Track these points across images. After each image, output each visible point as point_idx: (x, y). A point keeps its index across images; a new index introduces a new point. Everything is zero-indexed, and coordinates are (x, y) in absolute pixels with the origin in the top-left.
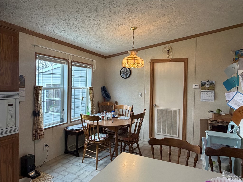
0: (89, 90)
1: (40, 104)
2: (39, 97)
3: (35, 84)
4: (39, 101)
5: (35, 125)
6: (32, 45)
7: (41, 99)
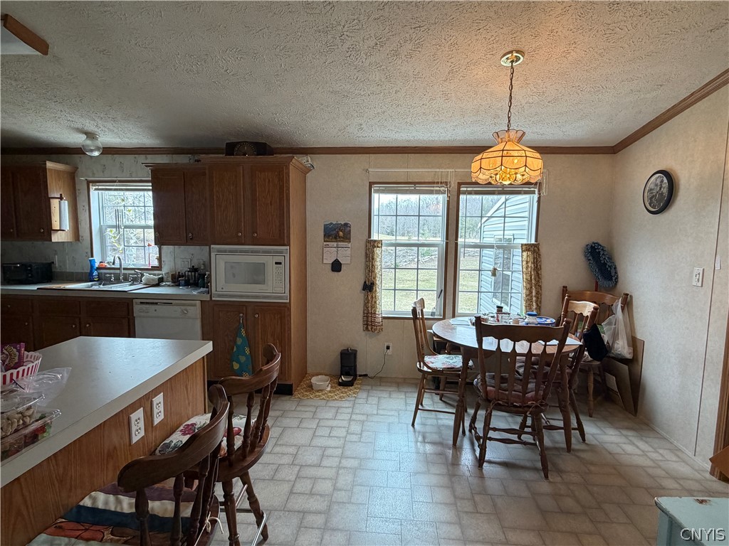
0: (522, 251)
1: (374, 272)
2: (373, 259)
3: (370, 236)
4: (372, 265)
5: (366, 305)
6: (363, 170)
7: (378, 264)
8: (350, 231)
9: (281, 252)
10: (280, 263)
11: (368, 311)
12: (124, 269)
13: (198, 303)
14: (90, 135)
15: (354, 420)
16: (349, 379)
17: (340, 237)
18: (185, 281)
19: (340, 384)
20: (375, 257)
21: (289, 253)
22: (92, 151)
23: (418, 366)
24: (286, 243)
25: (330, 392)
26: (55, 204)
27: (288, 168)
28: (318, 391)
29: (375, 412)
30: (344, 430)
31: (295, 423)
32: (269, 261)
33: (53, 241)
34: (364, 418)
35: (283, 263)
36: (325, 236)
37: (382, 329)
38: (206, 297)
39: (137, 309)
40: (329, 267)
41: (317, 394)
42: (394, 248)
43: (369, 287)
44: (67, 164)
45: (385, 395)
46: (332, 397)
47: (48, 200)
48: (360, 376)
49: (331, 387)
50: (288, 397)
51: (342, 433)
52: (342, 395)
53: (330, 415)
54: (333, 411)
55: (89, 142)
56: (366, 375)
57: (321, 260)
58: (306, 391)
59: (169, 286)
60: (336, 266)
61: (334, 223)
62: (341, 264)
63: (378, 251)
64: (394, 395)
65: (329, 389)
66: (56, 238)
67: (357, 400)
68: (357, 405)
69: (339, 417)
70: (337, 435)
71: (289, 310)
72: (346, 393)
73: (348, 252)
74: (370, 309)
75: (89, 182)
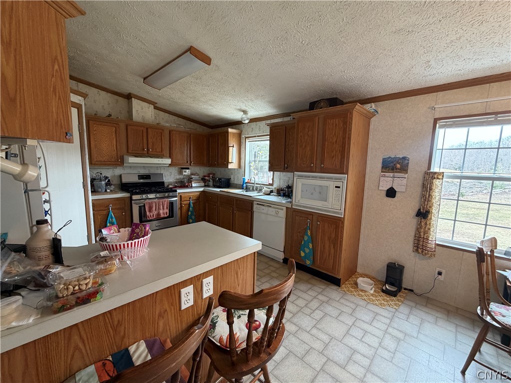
1: (430, 201)
2: (431, 189)
3: (429, 168)
4: (429, 195)
5: (418, 230)
6: (429, 108)
7: (437, 194)
8: (408, 163)
9: (340, 179)
10: (339, 187)
11: (420, 235)
12: (256, 184)
13: (285, 208)
14: (245, 112)
15: (390, 334)
16: (393, 289)
17: (397, 169)
18: (284, 193)
19: (383, 291)
20: (434, 188)
21: (347, 181)
22: (245, 120)
23: (479, 312)
24: (345, 172)
25: (372, 295)
26: (231, 149)
27: (351, 114)
28: (362, 291)
29: (415, 335)
30: (377, 340)
31: (335, 313)
32: (332, 184)
33: (229, 168)
34: (400, 335)
35: (341, 188)
36: (382, 167)
37: (434, 255)
38: (290, 206)
39: (255, 206)
40: (384, 193)
41: (361, 293)
42: (459, 180)
43: (423, 214)
44: (239, 129)
45: (430, 318)
46: (373, 301)
47: (228, 147)
48: (405, 289)
49: (375, 291)
50: (335, 287)
51: (374, 342)
52: (383, 302)
53: (367, 317)
54: (372, 315)
55: (244, 116)
56: (412, 291)
57: (377, 187)
58: (352, 287)
59: (275, 195)
60: (391, 193)
61: (393, 157)
62: (395, 192)
63: (437, 183)
64: (441, 323)
65: (372, 292)
66: (230, 166)
67: (397, 313)
68: (396, 319)
69: (375, 323)
70: (369, 343)
71: (343, 223)
72: (387, 301)
73: (405, 181)
74: (422, 234)
75: (246, 138)
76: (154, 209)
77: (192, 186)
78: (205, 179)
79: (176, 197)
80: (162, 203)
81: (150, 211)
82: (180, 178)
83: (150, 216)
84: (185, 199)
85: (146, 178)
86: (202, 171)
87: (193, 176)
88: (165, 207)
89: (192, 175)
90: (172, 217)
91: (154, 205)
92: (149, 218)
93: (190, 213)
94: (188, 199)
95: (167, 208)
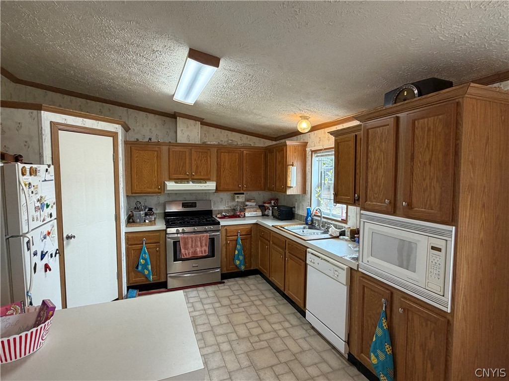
10: (439, 250)
14: (303, 117)
22: (304, 129)
26: (290, 169)
33: (287, 193)
39: (309, 257)
47: (286, 167)
75: (312, 151)
76: (190, 246)
77: (245, 216)
78: (264, 206)
79: (218, 231)
80: (200, 239)
81: (186, 248)
82: (233, 205)
83: (186, 254)
84: (232, 234)
85: (191, 206)
86: (261, 196)
87: (247, 203)
88: (204, 244)
89: (248, 201)
90: (213, 256)
91: (190, 241)
92: (184, 256)
93: (237, 252)
94: (235, 234)
95: (206, 245)
